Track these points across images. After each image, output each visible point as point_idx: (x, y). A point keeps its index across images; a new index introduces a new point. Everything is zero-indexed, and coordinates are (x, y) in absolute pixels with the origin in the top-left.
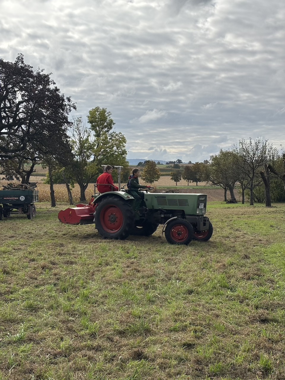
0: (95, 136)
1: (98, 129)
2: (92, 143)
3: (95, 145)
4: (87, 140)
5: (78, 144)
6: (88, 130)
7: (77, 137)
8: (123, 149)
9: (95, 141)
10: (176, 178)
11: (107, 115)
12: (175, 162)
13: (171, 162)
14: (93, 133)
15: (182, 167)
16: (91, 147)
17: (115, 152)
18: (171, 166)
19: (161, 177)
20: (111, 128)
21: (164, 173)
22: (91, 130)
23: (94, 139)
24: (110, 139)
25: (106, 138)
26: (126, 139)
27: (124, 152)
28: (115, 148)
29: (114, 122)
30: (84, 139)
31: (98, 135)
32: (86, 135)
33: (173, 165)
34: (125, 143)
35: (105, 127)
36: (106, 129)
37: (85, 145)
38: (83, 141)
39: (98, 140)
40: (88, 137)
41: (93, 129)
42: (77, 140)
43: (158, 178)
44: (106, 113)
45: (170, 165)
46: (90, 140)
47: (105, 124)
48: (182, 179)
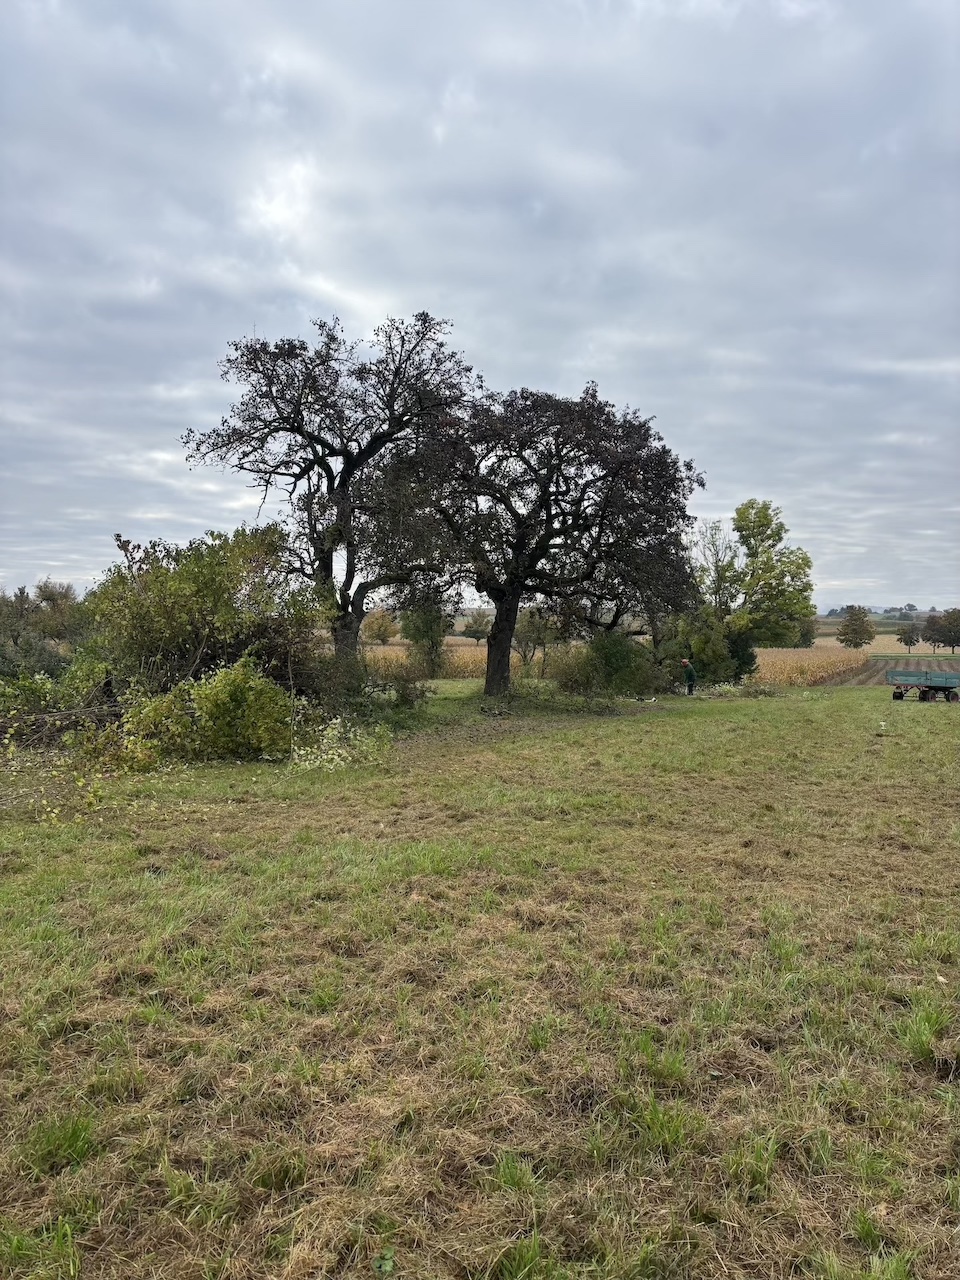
0: (748, 556)
1: (753, 541)
2: (740, 570)
3: (745, 575)
4: (731, 564)
5: (713, 574)
6: (733, 544)
7: (711, 559)
8: (804, 580)
9: (747, 566)
10: (908, 640)
11: (772, 514)
12: (901, 609)
13: (893, 609)
14: (743, 550)
15: (918, 617)
16: (738, 578)
17: (789, 586)
18: (894, 616)
19: (877, 637)
20: (780, 539)
21: (881, 629)
22: (739, 545)
23: (744, 562)
24: (778, 561)
25: (770, 559)
26: (812, 560)
27: (808, 587)
28: (788, 579)
29: (787, 528)
30: (725, 563)
31: (752, 554)
32: (730, 554)
33: (897, 614)
34: (809, 567)
35: (769, 538)
36: (770, 542)
37: (728, 574)
38: (723, 567)
39: (753, 562)
40: (733, 558)
41: (743, 543)
42: (710, 565)
43: (871, 638)
44: (770, 511)
45: (893, 613)
46: (736, 566)
47: (769, 532)
48: (921, 640)
